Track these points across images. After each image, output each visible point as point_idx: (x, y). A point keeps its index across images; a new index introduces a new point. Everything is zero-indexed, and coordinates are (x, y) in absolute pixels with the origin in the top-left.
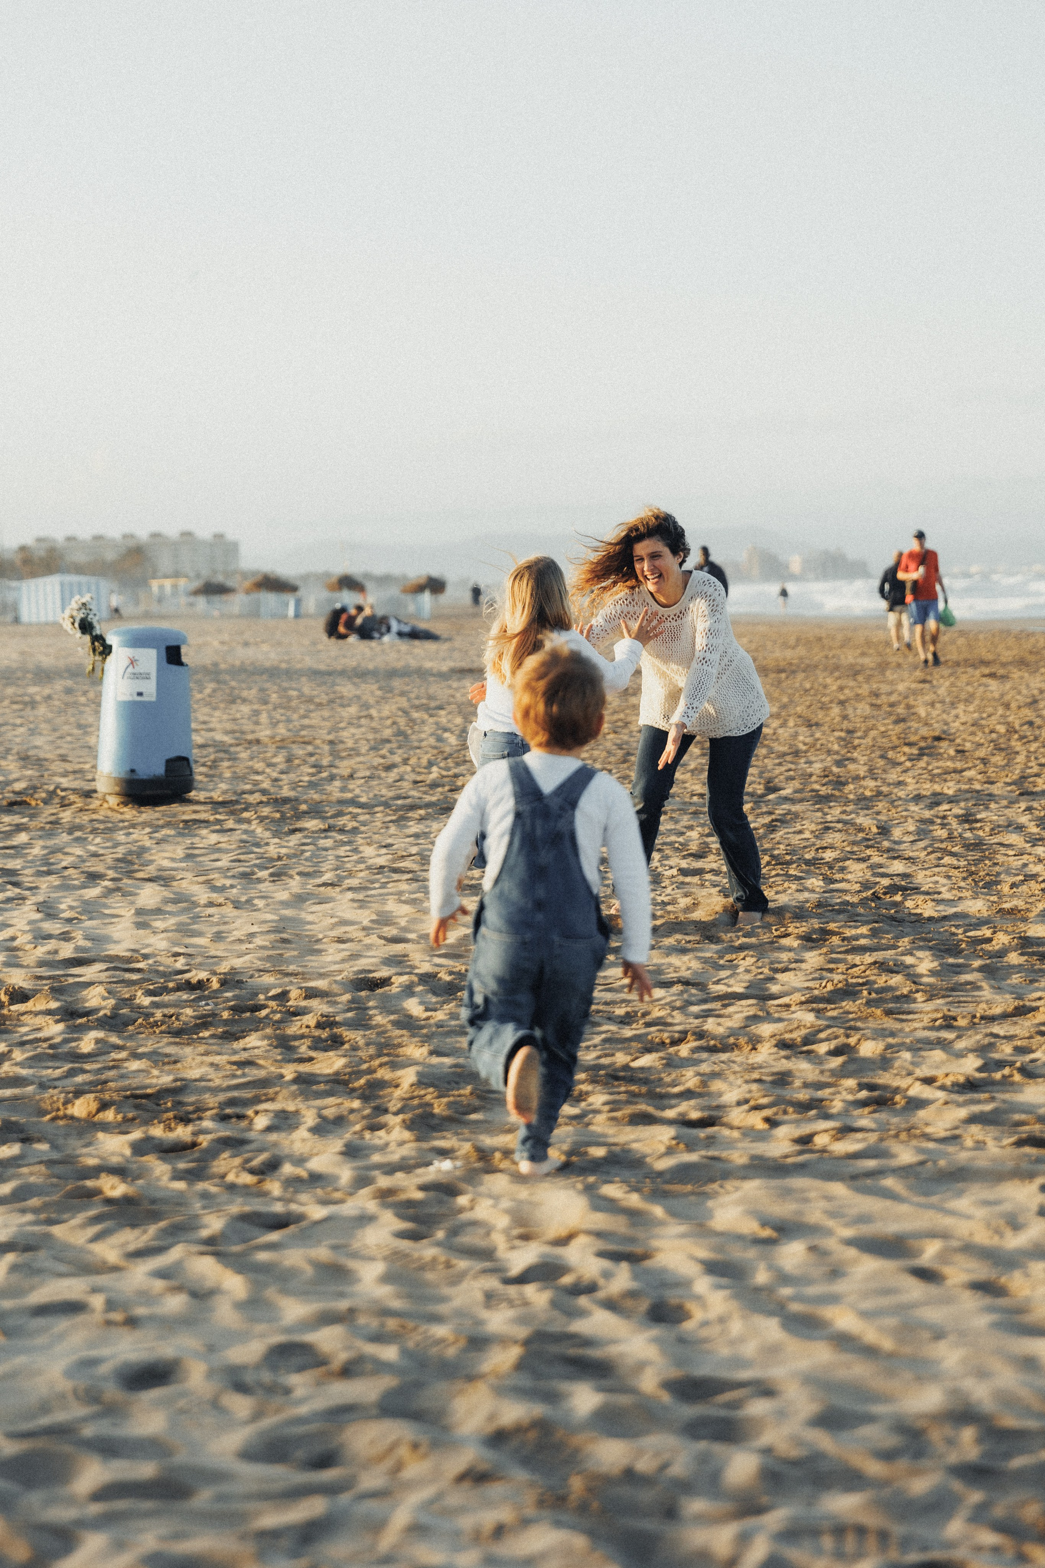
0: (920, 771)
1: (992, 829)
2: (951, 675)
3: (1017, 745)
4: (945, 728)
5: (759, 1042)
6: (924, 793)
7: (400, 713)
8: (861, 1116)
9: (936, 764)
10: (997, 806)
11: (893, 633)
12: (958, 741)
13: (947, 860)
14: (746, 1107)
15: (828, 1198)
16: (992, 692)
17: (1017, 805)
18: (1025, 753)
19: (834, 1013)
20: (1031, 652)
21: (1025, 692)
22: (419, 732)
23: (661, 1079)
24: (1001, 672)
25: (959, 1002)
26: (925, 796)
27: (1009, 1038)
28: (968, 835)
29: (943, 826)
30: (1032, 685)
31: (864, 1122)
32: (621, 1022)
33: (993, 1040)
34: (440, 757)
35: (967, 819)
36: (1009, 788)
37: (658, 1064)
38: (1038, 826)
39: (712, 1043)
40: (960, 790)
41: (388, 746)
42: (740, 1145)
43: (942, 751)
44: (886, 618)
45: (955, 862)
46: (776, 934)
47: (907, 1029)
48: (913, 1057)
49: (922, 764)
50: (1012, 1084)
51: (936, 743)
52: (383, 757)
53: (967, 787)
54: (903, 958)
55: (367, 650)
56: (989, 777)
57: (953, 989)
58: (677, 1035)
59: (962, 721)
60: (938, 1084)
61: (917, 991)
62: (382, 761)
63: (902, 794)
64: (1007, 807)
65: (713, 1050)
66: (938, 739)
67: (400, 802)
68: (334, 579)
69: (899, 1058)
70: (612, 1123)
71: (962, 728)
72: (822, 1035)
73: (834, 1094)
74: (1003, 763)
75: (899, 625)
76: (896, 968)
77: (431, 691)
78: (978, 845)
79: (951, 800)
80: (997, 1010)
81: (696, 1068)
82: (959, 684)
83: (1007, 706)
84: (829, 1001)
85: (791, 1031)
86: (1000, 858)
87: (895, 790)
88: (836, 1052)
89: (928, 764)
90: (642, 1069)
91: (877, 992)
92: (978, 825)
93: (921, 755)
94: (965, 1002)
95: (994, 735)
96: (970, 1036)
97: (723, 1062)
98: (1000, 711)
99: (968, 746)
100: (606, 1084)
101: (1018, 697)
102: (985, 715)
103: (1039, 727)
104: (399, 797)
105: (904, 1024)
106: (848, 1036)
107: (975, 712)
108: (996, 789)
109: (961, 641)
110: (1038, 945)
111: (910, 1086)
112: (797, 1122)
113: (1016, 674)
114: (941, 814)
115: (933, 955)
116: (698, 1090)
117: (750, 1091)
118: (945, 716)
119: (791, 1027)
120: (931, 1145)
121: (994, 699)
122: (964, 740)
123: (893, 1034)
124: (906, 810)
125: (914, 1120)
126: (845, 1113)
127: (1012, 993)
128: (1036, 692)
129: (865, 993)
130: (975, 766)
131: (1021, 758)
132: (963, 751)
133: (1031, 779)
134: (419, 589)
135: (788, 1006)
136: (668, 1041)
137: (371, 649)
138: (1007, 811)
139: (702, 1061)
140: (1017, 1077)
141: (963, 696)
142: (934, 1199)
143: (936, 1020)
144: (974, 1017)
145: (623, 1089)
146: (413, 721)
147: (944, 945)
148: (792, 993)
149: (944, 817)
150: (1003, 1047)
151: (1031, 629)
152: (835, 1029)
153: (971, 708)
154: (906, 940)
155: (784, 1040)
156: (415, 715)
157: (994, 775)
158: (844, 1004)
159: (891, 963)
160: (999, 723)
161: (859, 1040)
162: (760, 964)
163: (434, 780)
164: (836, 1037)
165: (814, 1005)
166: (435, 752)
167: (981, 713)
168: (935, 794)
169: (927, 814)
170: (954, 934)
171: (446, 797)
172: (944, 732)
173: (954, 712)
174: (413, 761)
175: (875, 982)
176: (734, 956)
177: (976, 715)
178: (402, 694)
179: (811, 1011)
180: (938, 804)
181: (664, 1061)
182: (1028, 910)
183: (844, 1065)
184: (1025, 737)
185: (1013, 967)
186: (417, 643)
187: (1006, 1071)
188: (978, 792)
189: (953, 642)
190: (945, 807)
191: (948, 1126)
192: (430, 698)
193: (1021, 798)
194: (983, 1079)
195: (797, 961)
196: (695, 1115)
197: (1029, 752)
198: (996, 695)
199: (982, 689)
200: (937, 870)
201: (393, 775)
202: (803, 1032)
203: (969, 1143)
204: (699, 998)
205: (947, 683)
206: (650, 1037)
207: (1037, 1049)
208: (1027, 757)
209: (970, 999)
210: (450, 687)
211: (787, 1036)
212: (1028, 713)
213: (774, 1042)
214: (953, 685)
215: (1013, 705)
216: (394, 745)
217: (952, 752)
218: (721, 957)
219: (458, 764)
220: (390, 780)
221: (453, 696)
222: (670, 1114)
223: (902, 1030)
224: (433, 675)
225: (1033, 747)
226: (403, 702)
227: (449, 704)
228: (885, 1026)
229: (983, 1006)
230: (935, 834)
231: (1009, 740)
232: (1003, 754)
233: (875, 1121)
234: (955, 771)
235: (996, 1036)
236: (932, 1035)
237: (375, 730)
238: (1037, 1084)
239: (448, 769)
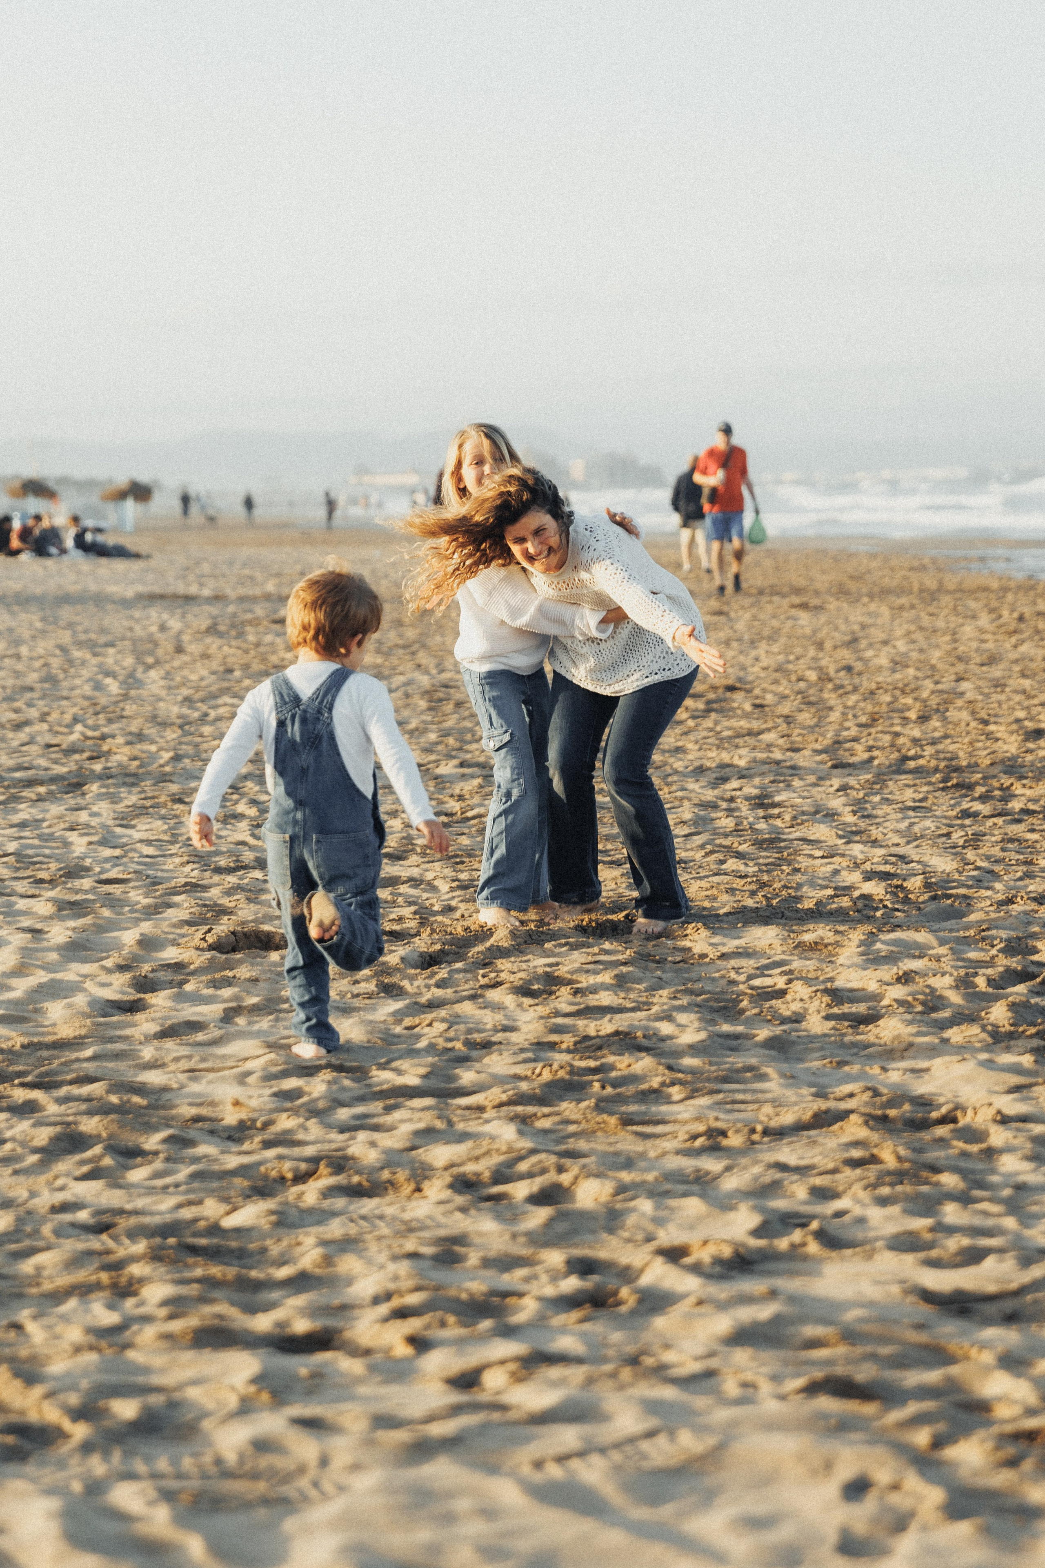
0: (705, 734)
1: (794, 818)
2: (752, 605)
3: (831, 698)
4: (741, 674)
5: (426, 1178)
6: (708, 764)
7: (58, 652)
8: (563, 1330)
9: (726, 724)
10: (801, 783)
11: (684, 550)
12: (757, 692)
13: (732, 864)
14: (384, 1309)
15: (488, 1513)
16: (802, 627)
17: (828, 783)
18: (840, 708)
19: (545, 1124)
20: (852, 577)
21: (843, 627)
22: (73, 677)
23: (264, 1250)
24: (815, 602)
25: (734, 1102)
26: (709, 769)
27: (802, 1171)
28: (762, 825)
29: (730, 811)
30: (852, 618)
31: (567, 1343)
32: (230, 1138)
33: (778, 1175)
34: (91, 711)
35: (762, 802)
36: (818, 758)
37: (265, 1224)
38: (854, 813)
39: (356, 1179)
40: (754, 760)
41: (29, 695)
42: (363, 1390)
43: (735, 705)
44: (677, 534)
45: (742, 868)
46: (483, 981)
47: (652, 1154)
48: (657, 1208)
49: (708, 723)
50: (805, 1258)
51: (728, 694)
52: (17, 711)
53: (764, 755)
54: (658, 1024)
55: (40, 571)
56: (792, 742)
57: (725, 1080)
58: (303, 1166)
59: (765, 664)
60: (687, 1260)
61: (673, 1084)
62: (13, 716)
63: (679, 765)
64: (815, 785)
65: (356, 1192)
66: (731, 689)
67: (18, 775)
68: (17, 484)
69: (634, 1210)
70: (164, 1344)
71: (762, 675)
72: (523, 1167)
73: (527, 1280)
74: (812, 723)
75: (692, 542)
76: (645, 1043)
77: (106, 622)
78: (772, 842)
79: (743, 775)
80: (788, 1118)
81: (320, 1229)
82: (762, 617)
83: (820, 646)
84: (541, 1100)
85: (477, 1159)
86: (803, 862)
87: (671, 760)
88: (541, 1198)
89: (716, 723)
90: (238, 1231)
91: (616, 1084)
92: (776, 811)
93: (708, 711)
94: (743, 1102)
95: (802, 685)
96: (745, 1168)
97: (363, 1218)
98: (812, 652)
99: (769, 698)
100: (174, 1262)
101: (836, 635)
102: (792, 657)
103: (860, 674)
104: (19, 768)
105: (649, 1143)
106: (561, 1169)
107: (780, 653)
108: (803, 759)
109: (768, 563)
110: (852, 1001)
111: (647, 1265)
112: (460, 1343)
113: (833, 604)
114: (728, 795)
115: (700, 1019)
116: (318, 1271)
117: (396, 1278)
118: (742, 658)
119: (478, 1152)
120: (669, 1393)
121: (804, 637)
122: (764, 690)
123: (629, 1163)
124: (683, 789)
125: (646, 1337)
126: (539, 1322)
127: (811, 1085)
128: (856, 627)
129: (597, 1085)
130: (776, 727)
131: (835, 716)
132: (761, 706)
133: (848, 745)
134: (122, 495)
135: (481, 1109)
136: (289, 1175)
137: (45, 568)
138: (815, 791)
139: (334, 1214)
140: (813, 1247)
141: (766, 632)
142: (666, 1511)
143: (695, 1137)
144: (753, 1131)
145: (199, 1272)
146: (71, 662)
147: (718, 1000)
148: (490, 1087)
149: (732, 800)
150: (794, 1187)
151: (853, 548)
152: (543, 1156)
153: (775, 648)
154: (665, 993)
155: (464, 1175)
156: (77, 654)
157: (799, 739)
158: (564, 1105)
159: (639, 1034)
160: (810, 668)
161: (576, 1178)
162: (452, 1034)
163: (73, 743)
164: (544, 1171)
165: (519, 1109)
166: (86, 703)
167: (787, 654)
168: (722, 766)
169: (710, 795)
170: (733, 982)
171: (81, 768)
172: (740, 680)
173: (754, 653)
174: (54, 716)
175: (612, 1067)
176: (417, 1021)
177: (781, 658)
178: (70, 625)
179: (512, 1119)
180: (725, 780)
181: (273, 1218)
182: (837, 944)
183: (549, 1223)
184: (842, 687)
185: (813, 1038)
186: (104, 561)
187: (797, 1236)
188: (778, 763)
189: (758, 564)
190: (735, 784)
191: (700, 1350)
192: (103, 631)
193: (835, 771)
194: (760, 1251)
195: (506, 1029)
196: (301, 1326)
197: (846, 707)
198: (808, 631)
199: (790, 623)
200: (716, 879)
201: (23, 735)
202: (496, 1159)
203: (731, 1388)
204: (356, 1093)
205: (747, 616)
206: (262, 1169)
207: (844, 1192)
208: (843, 714)
209: (748, 1097)
210: (131, 618)
211: (470, 1168)
212: (846, 655)
213: (448, 1180)
214: (755, 618)
215: (828, 645)
216: (35, 695)
217: (748, 707)
218: (399, 1022)
219: (110, 721)
220: (15, 743)
221: (131, 629)
222: (263, 1323)
223: (643, 1155)
224: (114, 602)
225: (852, 699)
226: (66, 637)
227: (123, 639)
228: (620, 1147)
229: (767, 1109)
230: (718, 823)
231: (821, 690)
232: (813, 710)
233: (584, 1336)
234: (750, 733)
235: (782, 1167)
236: (688, 1164)
237: (17, 674)
238: (842, 1259)
239: (95, 728)
